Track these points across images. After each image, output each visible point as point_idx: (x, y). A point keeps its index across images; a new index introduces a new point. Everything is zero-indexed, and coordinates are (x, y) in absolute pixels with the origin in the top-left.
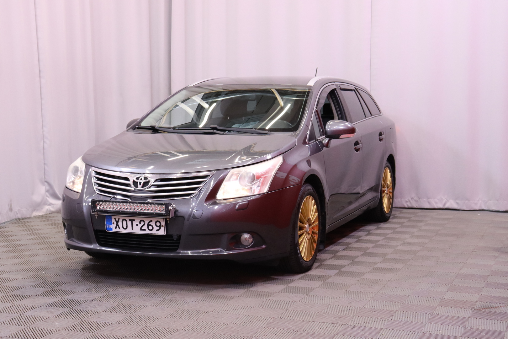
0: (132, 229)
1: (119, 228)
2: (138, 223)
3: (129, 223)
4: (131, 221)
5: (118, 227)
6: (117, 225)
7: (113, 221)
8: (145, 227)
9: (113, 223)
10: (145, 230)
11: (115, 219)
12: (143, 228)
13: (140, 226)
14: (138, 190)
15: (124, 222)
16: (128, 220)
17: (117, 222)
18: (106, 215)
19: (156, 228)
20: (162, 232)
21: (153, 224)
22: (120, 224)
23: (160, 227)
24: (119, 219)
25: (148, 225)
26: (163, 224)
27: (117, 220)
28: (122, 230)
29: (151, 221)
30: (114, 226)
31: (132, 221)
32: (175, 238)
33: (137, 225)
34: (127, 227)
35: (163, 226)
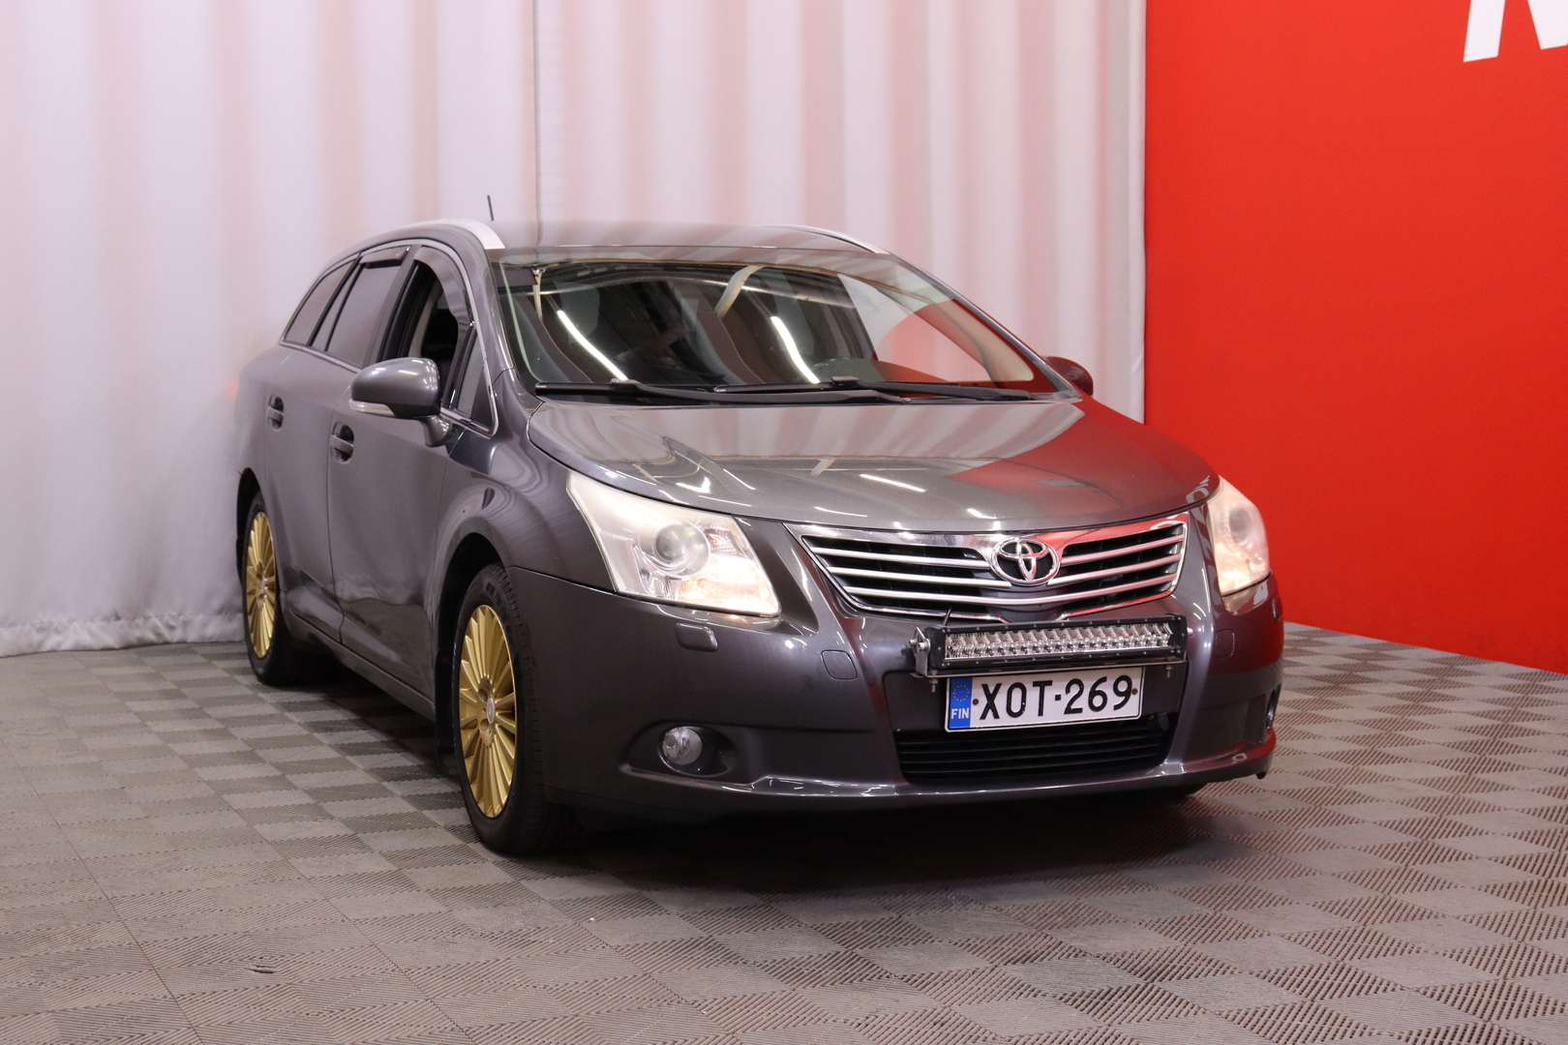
0: (1041, 713)
1: (996, 716)
2: (1062, 692)
3: (1033, 694)
4: (1038, 688)
5: (990, 712)
6: (990, 705)
7: (978, 693)
8: (1082, 702)
9: (976, 702)
10: (1079, 711)
11: (985, 687)
12: (1073, 707)
13: (1066, 699)
14: (1027, 586)
15: (1017, 694)
16: (1029, 686)
17: (991, 697)
18: (951, 678)
19: (1114, 700)
20: (1132, 709)
21: (1107, 688)
22: (1000, 701)
23: (1127, 695)
24: (998, 687)
25: (1093, 693)
26: (1137, 683)
27: (991, 690)
28: (1005, 721)
29: (1104, 680)
30: (977, 711)
31: (1042, 685)
32: (1163, 722)
33: (1058, 698)
34: (1023, 708)
35: (1135, 692)
